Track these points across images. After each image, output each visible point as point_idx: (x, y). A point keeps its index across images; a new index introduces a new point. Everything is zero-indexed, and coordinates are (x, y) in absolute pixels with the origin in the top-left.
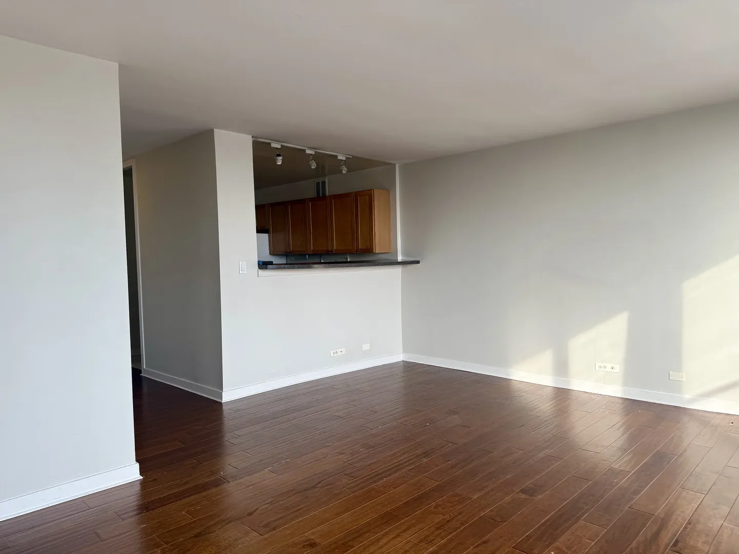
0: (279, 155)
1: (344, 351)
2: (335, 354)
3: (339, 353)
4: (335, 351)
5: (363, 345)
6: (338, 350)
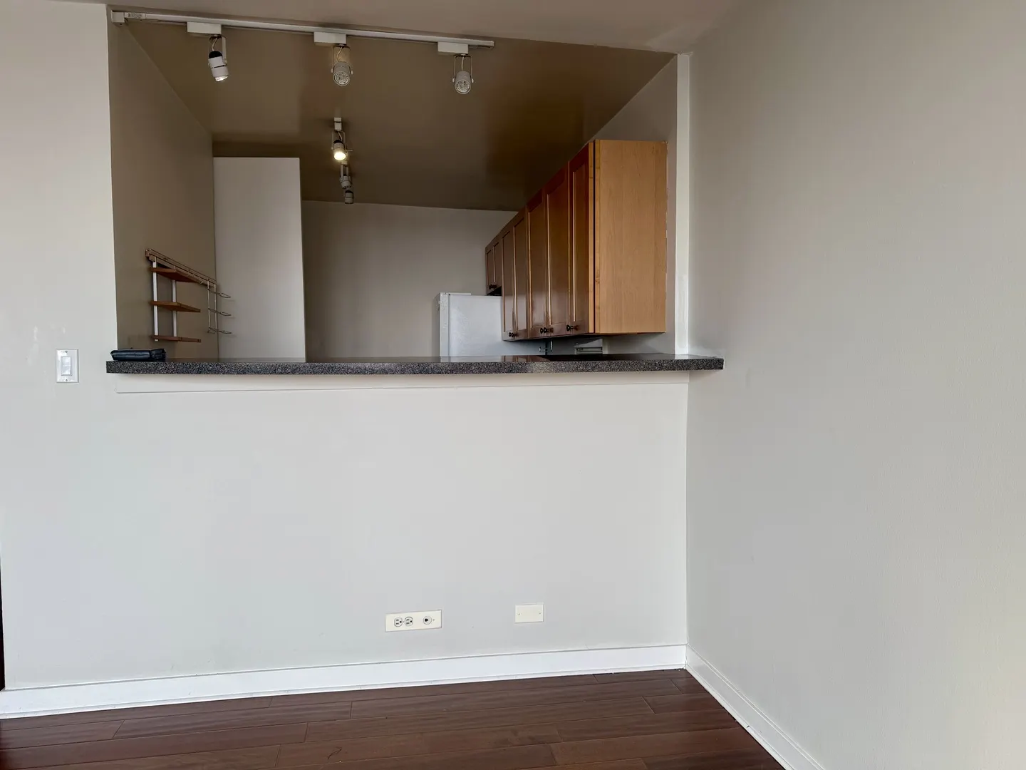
0: (216, 54)
1: (436, 617)
2: (403, 627)
3: (418, 624)
4: (403, 616)
5: (518, 608)
6: (413, 615)
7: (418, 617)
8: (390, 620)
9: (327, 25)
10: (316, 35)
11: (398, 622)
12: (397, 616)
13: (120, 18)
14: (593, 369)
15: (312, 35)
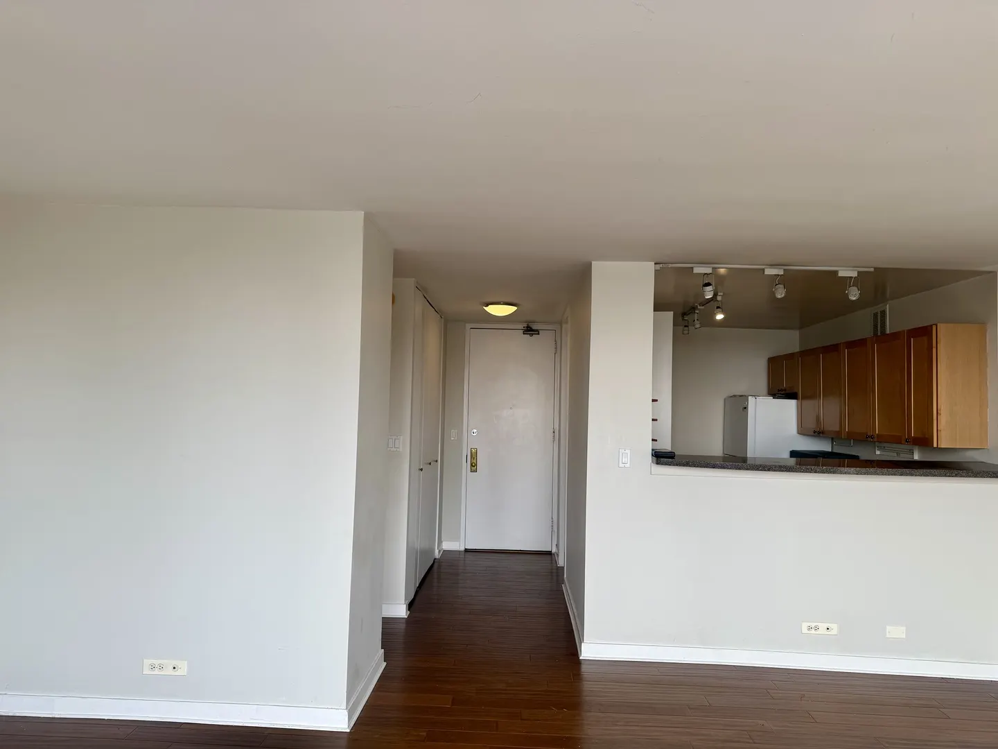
0: (708, 284)
1: (835, 629)
2: (813, 631)
3: (822, 631)
4: (813, 625)
5: (888, 628)
6: (820, 624)
7: (823, 626)
8: (805, 626)
9: (772, 266)
10: (766, 270)
11: (810, 628)
12: (809, 624)
13: (658, 267)
14: (956, 476)
15: (763, 270)
